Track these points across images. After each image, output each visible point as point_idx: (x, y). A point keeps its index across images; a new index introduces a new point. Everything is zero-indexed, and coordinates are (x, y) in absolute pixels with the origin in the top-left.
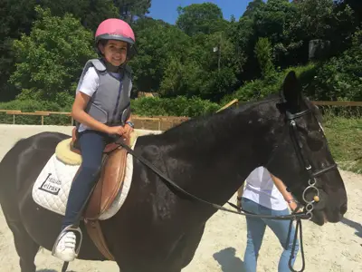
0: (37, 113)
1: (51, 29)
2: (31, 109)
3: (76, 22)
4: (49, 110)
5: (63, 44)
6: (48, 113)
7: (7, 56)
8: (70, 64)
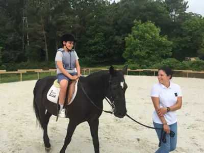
0: (137, 70)
1: (141, 30)
2: (134, 68)
3: (153, 25)
4: (142, 69)
5: (147, 37)
6: (142, 70)
7: (116, 44)
8: (150, 46)
